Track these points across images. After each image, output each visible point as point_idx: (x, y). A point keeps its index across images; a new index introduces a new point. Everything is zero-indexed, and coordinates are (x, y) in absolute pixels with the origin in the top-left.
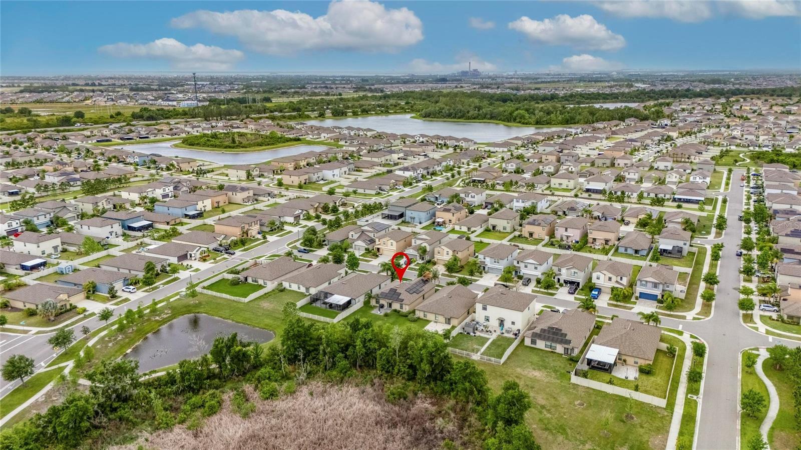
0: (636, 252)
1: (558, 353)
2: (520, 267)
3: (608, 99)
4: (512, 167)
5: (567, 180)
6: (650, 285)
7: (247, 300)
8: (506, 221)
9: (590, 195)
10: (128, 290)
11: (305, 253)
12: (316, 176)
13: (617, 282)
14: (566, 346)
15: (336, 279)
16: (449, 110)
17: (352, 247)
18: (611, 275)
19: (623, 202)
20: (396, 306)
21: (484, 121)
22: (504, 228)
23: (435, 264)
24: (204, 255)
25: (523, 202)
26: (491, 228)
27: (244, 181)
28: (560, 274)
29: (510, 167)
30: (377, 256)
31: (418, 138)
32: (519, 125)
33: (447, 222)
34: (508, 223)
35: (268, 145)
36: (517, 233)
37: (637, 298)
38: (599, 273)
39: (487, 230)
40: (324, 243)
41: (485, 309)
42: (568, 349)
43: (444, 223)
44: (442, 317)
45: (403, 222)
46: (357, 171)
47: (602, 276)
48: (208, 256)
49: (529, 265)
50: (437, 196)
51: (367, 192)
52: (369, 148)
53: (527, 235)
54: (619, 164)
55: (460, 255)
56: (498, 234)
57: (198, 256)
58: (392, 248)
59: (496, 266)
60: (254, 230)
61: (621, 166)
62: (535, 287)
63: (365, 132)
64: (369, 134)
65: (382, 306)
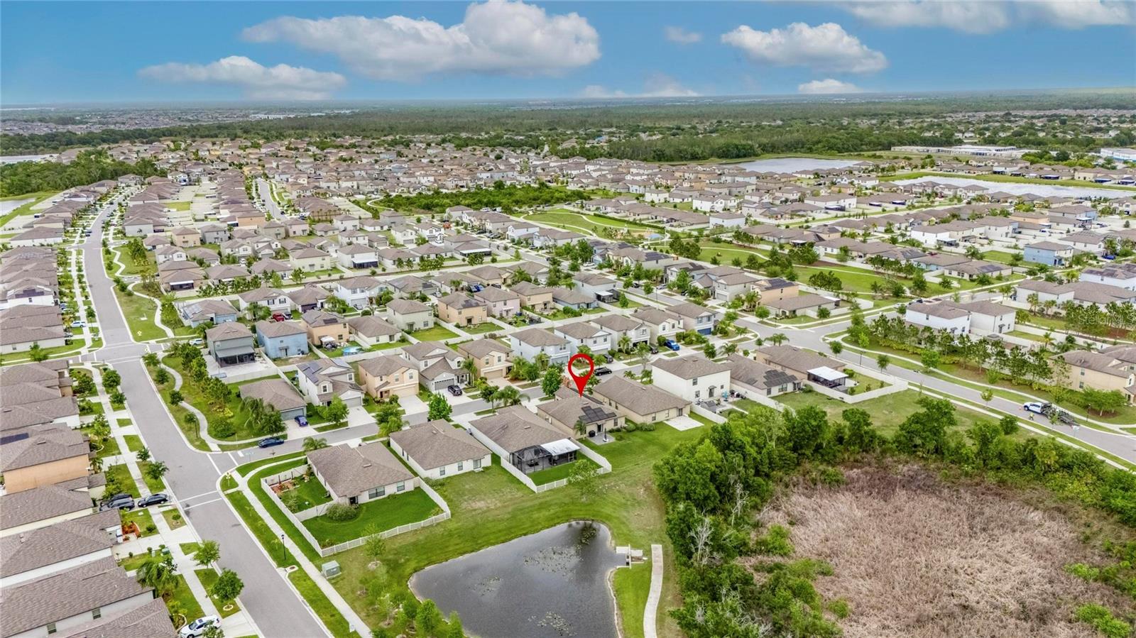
7: (448, 513)
8: (426, 313)
22: (426, 324)
25: (363, 291)
41: (695, 383)
49: (598, 340)
65: (593, 434)
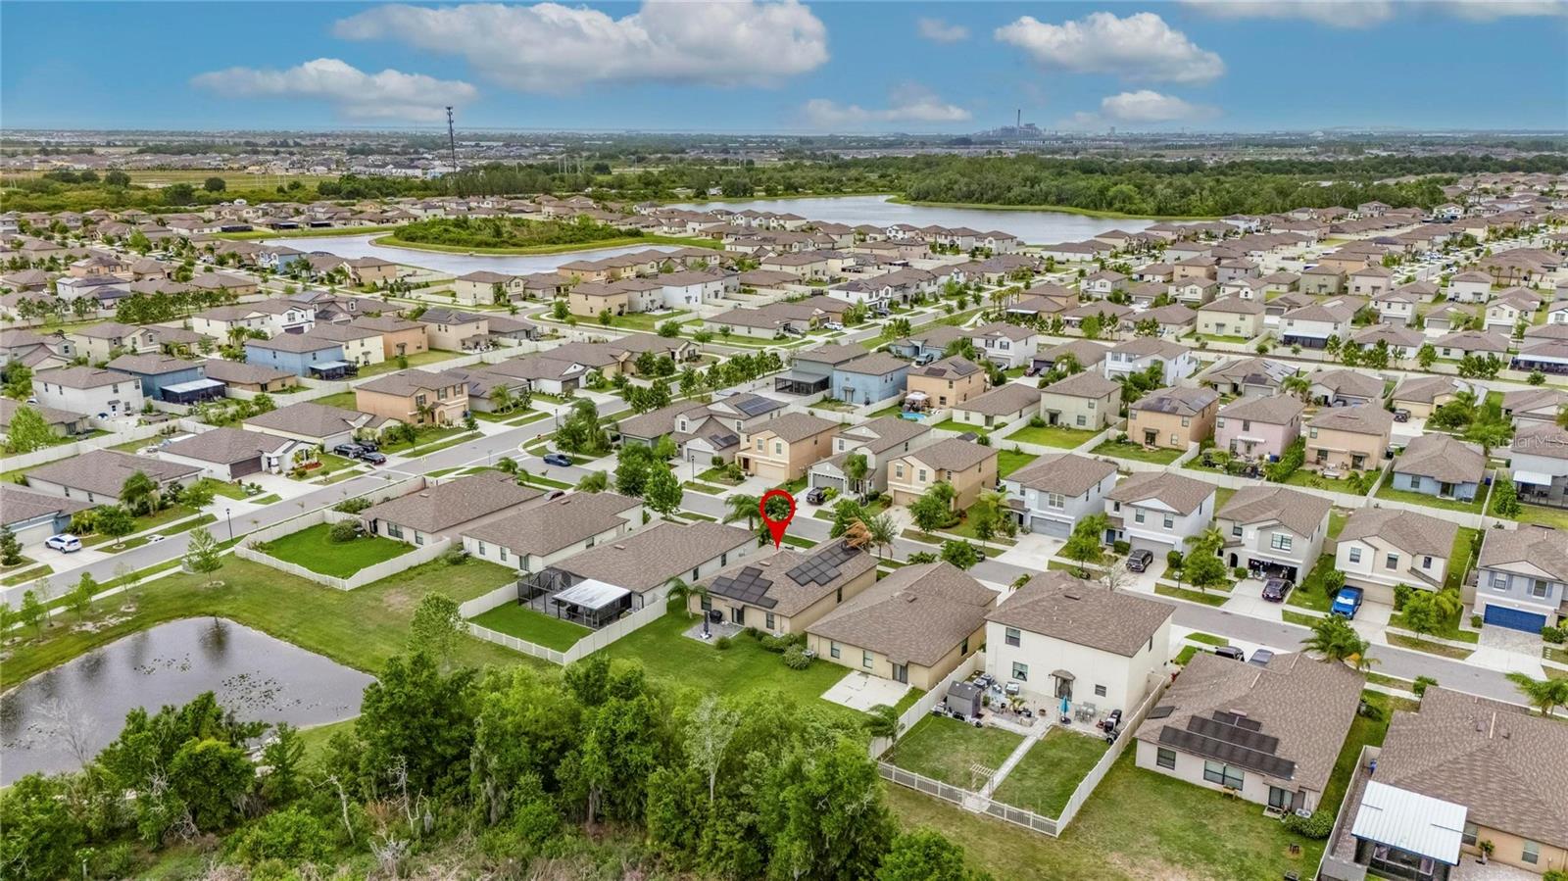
0: (1446, 488)
1: (1249, 803)
2: (1121, 520)
3: (1311, 173)
4: (1103, 290)
5: (1238, 316)
6: (1520, 585)
7: (348, 584)
8: (1084, 402)
9: (1296, 351)
10: (58, 545)
11: (560, 464)
12: (647, 298)
13: (1413, 571)
14: (1278, 782)
15: (610, 536)
16: (968, 185)
17: (680, 455)
18: (1394, 552)
19: (1384, 367)
20: (755, 619)
21: (1043, 207)
22: (1081, 420)
23: (888, 503)
24: (304, 462)
25: (1130, 360)
26: (1046, 419)
27: (486, 306)
28: (1239, 544)
29: (1098, 288)
30: (741, 479)
31: (894, 233)
32: (1120, 214)
33: (936, 401)
34: (1091, 406)
35: (571, 242)
36: (1113, 433)
37: (1476, 622)
38: (1357, 544)
39: (1037, 424)
40: (614, 444)
41: (1013, 640)
42: (1282, 792)
43: (928, 403)
44: (884, 658)
45: (825, 399)
46: (745, 292)
47: (1367, 554)
48: (317, 465)
49: (1148, 515)
50: (919, 344)
51: (756, 333)
52: (781, 248)
53: (1140, 438)
54: (1358, 288)
55: (956, 483)
56: (1063, 434)
57: (289, 463)
58: (777, 458)
59: (1054, 513)
60: (453, 408)
61: (1363, 292)
62: (1165, 576)
63: (782, 222)
64: (790, 225)
65: (717, 618)
